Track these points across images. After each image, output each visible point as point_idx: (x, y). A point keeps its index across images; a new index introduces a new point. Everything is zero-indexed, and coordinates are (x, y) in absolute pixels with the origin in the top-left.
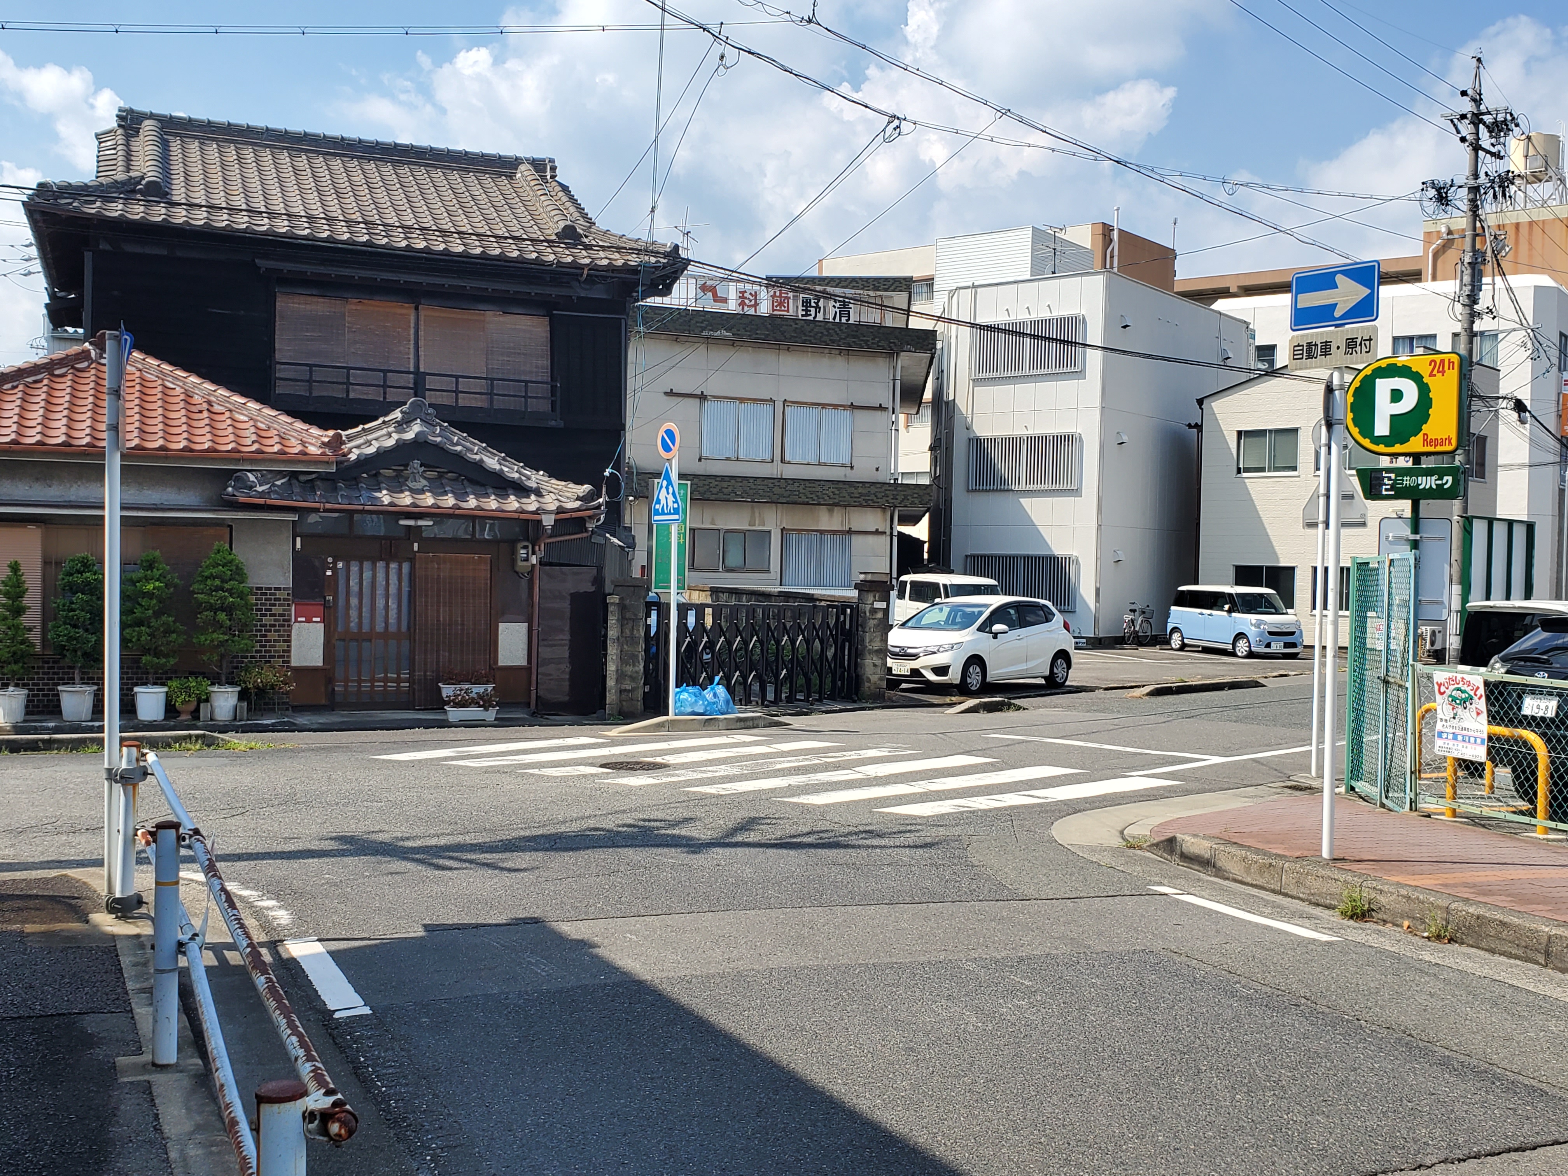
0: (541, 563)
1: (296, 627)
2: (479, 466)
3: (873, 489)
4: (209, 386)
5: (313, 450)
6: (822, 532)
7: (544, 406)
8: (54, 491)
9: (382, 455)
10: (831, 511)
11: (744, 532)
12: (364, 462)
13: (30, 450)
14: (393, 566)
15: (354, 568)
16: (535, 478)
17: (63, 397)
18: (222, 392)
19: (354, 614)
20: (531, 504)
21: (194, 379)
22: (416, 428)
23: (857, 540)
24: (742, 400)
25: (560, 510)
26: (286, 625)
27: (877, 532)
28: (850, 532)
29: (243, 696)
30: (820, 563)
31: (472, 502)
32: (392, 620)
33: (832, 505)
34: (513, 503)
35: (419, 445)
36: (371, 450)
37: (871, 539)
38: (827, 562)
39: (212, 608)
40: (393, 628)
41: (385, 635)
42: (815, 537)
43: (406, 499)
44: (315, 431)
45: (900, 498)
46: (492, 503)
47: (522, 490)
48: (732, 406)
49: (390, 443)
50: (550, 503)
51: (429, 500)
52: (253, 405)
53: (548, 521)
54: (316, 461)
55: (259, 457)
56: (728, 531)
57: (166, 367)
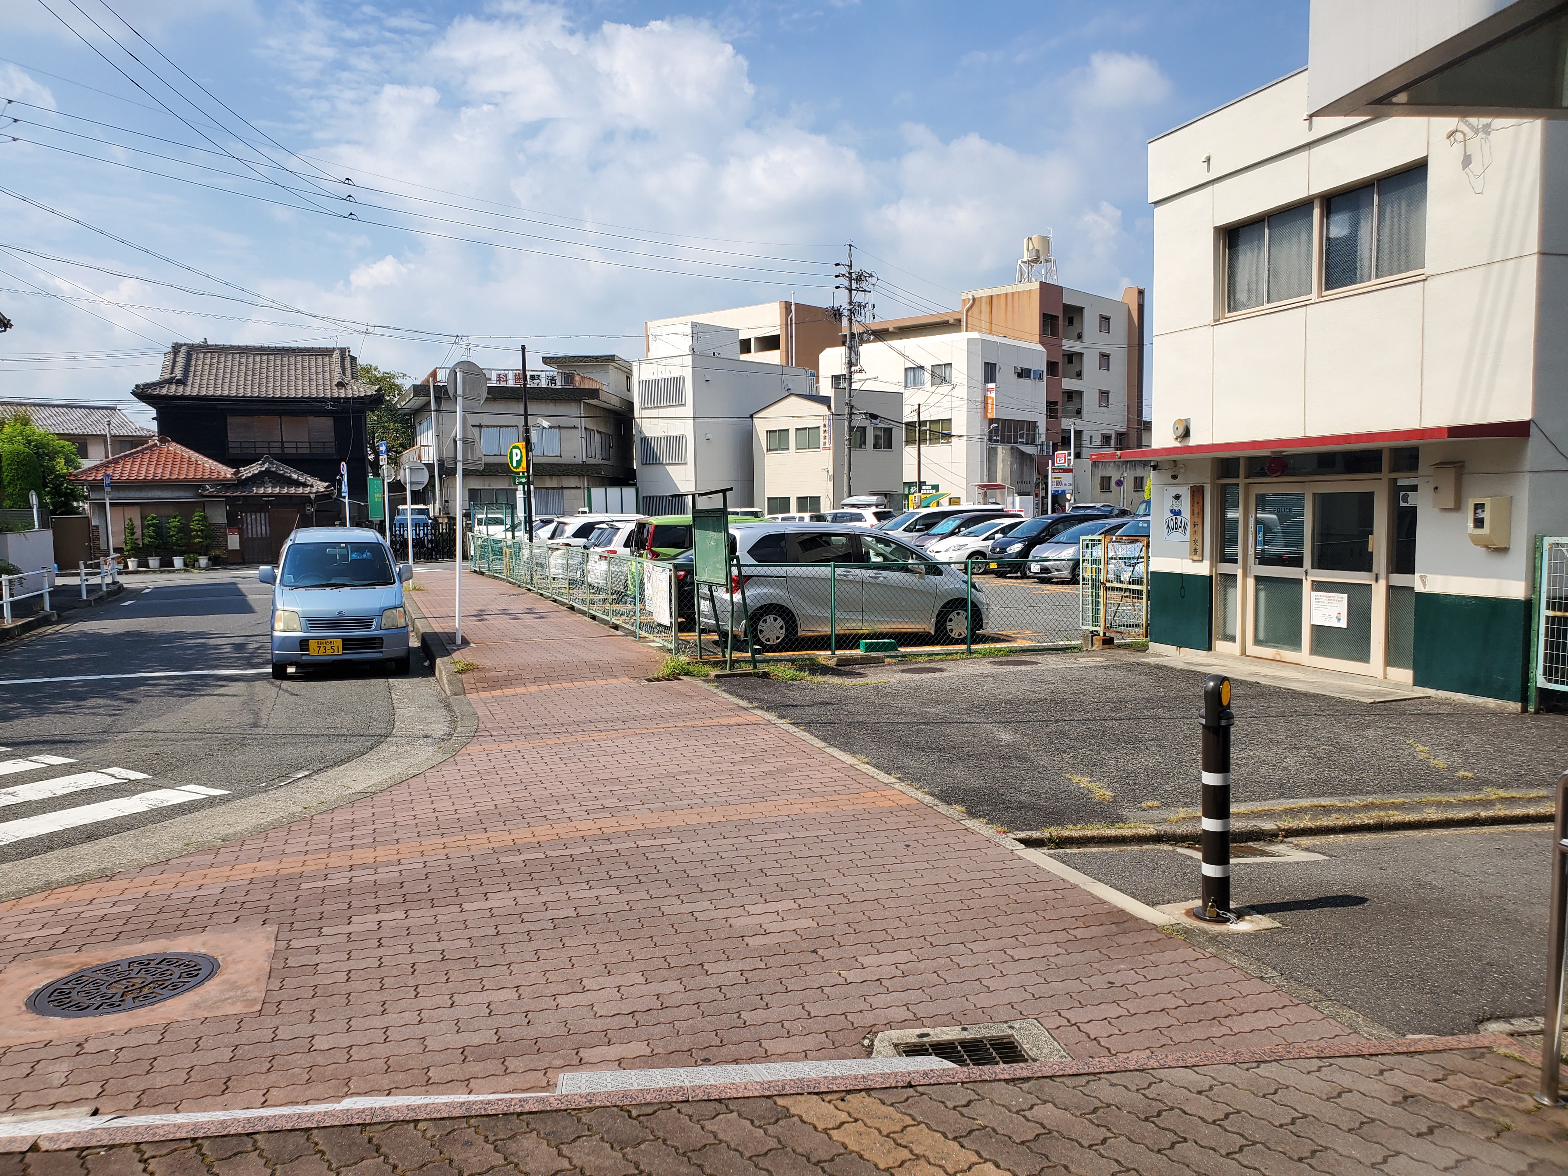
0: (316, 511)
1: (229, 537)
2: (290, 478)
3: (570, 467)
4: (196, 455)
5: (229, 476)
6: (547, 488)
7: (333, 451)
8: (143, 494)
9: (254, 476)
10: (551, 478)
11: (506, 490)
12: (248, 479)
13: (133, 481)
14: (263, 514)
15: (249, 515)
16: (310, 480)
17: (146, 462)
18: (201, 457)
19: (250, 531)
20: (307, 490)
21: (192, 452)
22: (266, 465)
23: (566, 492)
24: (501, 427)
25: (317, 492)
26: (226, 536)
27: (577, 488)
28: (562, 488)
29: (210, 559)
30: (547, 503)
31: (285, 490)
32: (264, 532)
33: (551, 475)
34: (300, 490)
35: (267, 471)
36: (250, 475)
37: (573, 491)
38: (550, 501)
39: (196, 530)
40: (264, 536)
41: (262, 539)
42: (544, 491)
43: (262, 491)
44: (229, 469)
45: (585, 470)
46: (293, 490)
47: (305, 485)
48: (497, 429)
49: (257, 472)
50: (314, 490)
51: (270, 490)
52: (210, 461)
53: (312, 496)
54: (229, 480)
55: (209, 480)
56: (497, 490)
57: (183, 448)
